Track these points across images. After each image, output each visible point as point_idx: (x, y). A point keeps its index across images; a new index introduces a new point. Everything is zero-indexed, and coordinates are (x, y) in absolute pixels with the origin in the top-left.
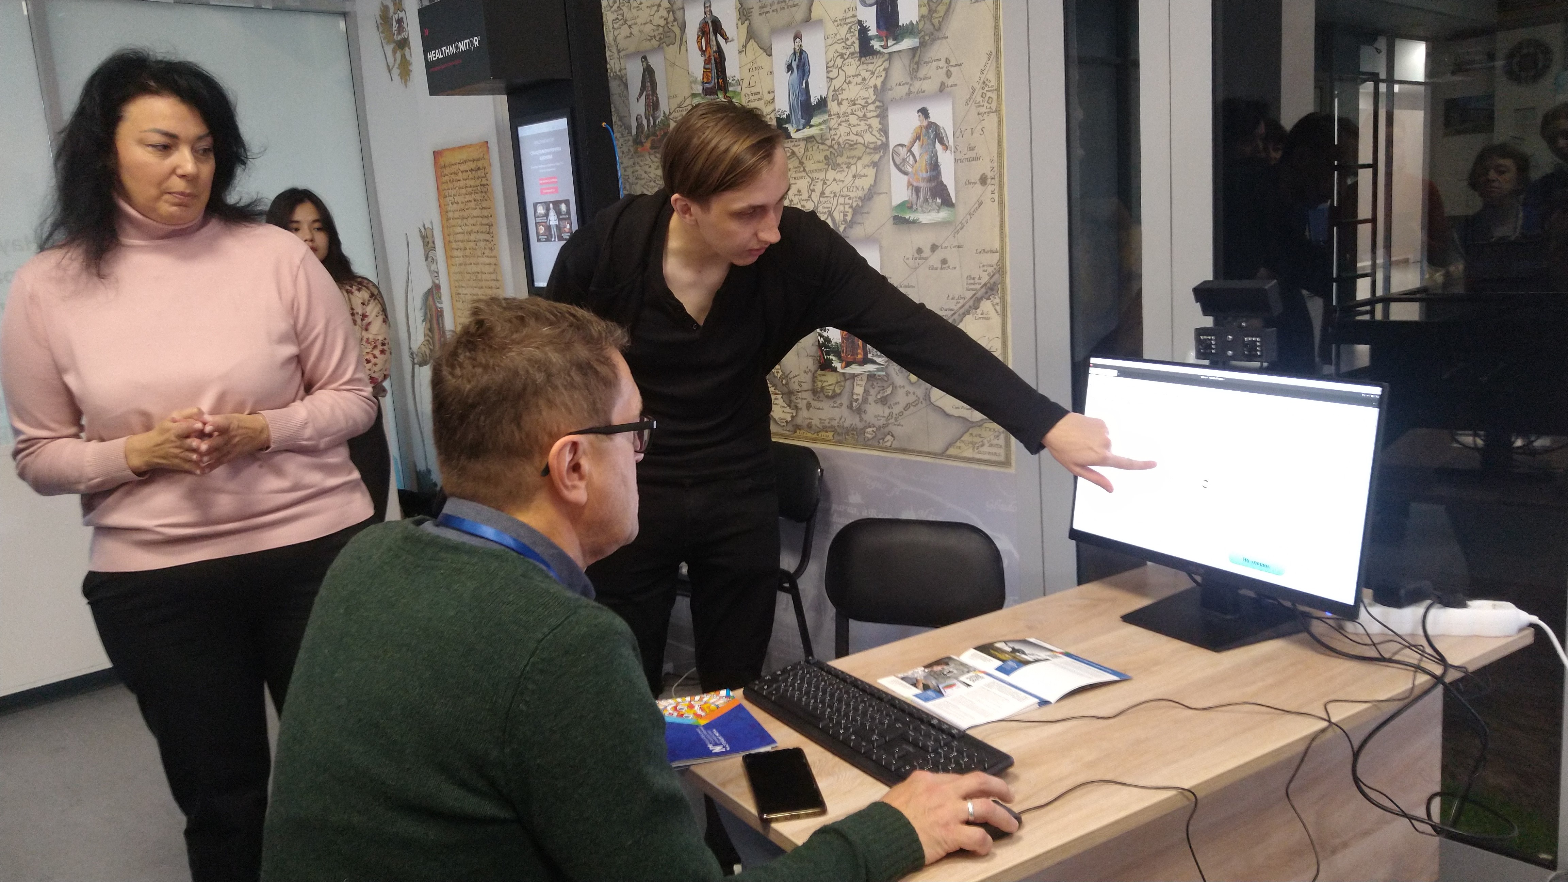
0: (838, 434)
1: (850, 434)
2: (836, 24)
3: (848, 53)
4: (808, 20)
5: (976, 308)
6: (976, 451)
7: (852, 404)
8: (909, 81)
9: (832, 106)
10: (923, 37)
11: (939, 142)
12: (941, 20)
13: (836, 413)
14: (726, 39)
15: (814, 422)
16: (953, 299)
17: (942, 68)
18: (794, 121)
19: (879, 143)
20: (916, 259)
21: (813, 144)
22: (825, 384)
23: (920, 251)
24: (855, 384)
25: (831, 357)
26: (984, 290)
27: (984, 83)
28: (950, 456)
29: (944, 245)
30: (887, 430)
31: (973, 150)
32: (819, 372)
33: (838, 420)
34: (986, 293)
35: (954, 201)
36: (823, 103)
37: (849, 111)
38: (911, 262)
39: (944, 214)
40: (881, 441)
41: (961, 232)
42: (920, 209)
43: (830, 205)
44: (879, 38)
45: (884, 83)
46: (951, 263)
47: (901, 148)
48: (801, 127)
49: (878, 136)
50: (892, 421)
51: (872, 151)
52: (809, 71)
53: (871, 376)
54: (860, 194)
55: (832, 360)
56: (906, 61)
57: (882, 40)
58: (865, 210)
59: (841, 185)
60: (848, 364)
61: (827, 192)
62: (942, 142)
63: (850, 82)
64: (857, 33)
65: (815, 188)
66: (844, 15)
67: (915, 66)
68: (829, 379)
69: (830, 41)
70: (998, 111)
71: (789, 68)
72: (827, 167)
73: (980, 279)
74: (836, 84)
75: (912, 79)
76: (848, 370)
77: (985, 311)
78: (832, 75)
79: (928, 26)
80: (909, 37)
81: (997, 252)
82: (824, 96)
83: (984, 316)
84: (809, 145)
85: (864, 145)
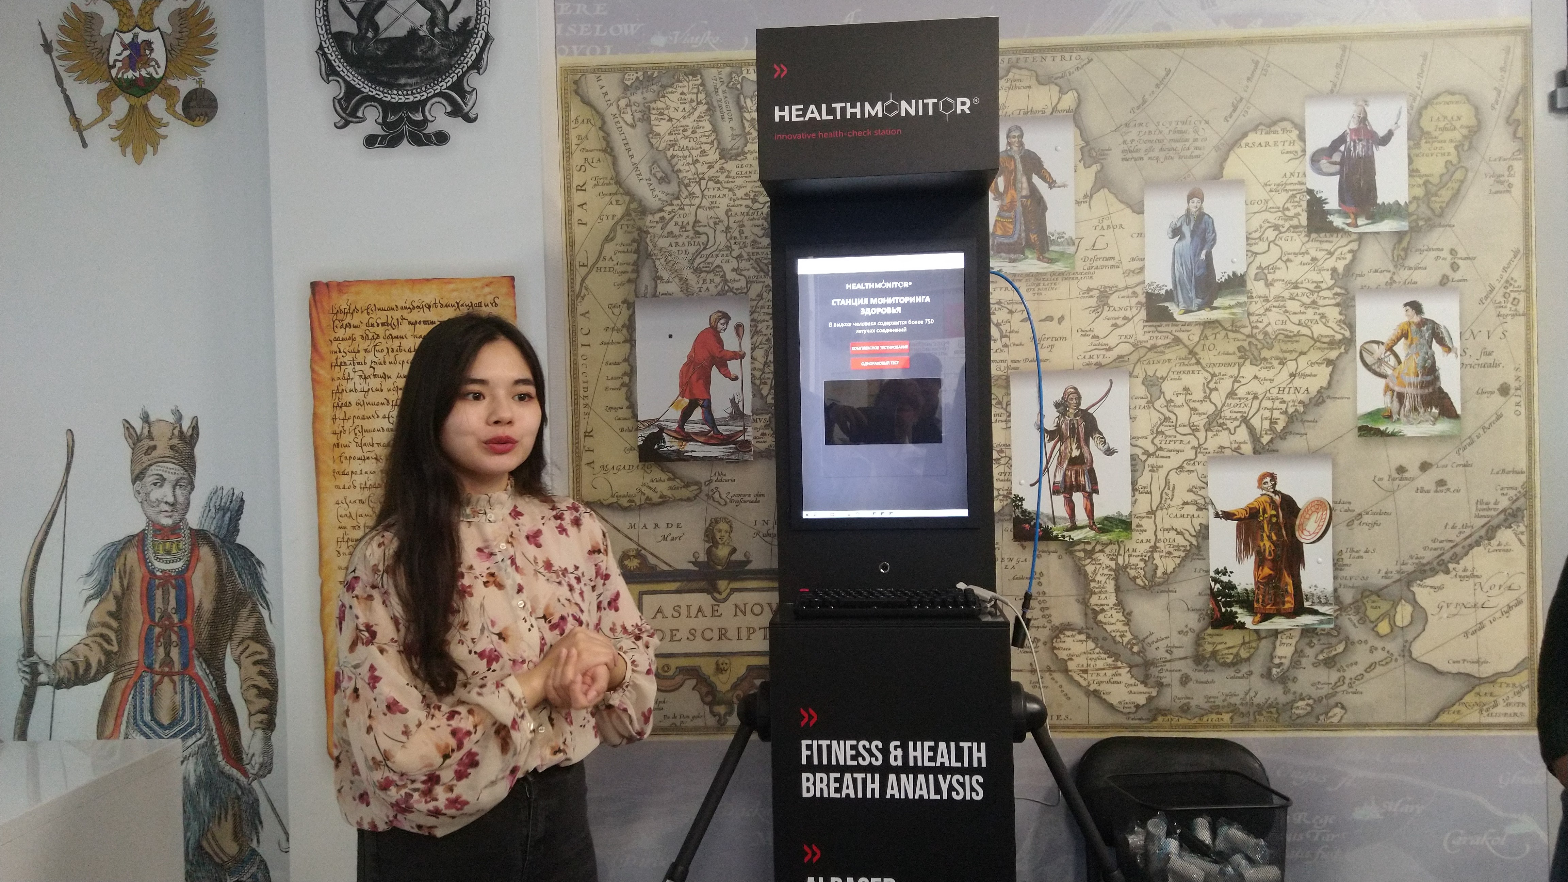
0: (1242, 715)
1: (1264, 713)
2: (1268, 188)
3: (1287, 225)
4: (1216, 176)
5: (1490, 539)
6: (1485, 714)
7: (1269, 671)
8: (1392, 268)
9: (1257, 287)
10: (1416, 221)
11: (1438, 342)
12: (1444, 205)
13: (1239, 687)
14: (1052, 184)
15: (1193, 703)
16: (1453, 527)
17: (1444, 259)
18: (1181, 299)
19: (1339, 337)
20: (1394, 479)
21: (1216, 331)
22: (1219, 647)
23: (1401, 470)
24: (1278, 643)
25: (1234, 609)
26: (1502, 516)
27: (1507, 281)
28: (1441, 725)
29: (1444, 462)
30: (1333, 701)
31: (1490, 354)
32: (1210, 631)
33: (1242, 695)
34: (1506, 520)
35: (1459, 412)
36: (1236, 283)
37: (1286, 294)
38: (1385, 483)
39: (1443, 426)
40: (1321, 718)
41: (1468, 448)
42: (1403, 419)
43: (1246, 409)
44: (1342, 213)
45: (1348, 268)
46: (1451, 485)
47: (1375, 346)
48: (1195, 308)
49: (1337, 328)
50: (1345, 687)
51: (1325, 346)
52: (1214, 240)
53: (1307, 632)
54: (1302, 397)
55: (1236, 613)
56: (1389, 247)
57: (1348, 217)
58: (1310, 417)
59: (1268, 385)
60: (1266, 617)
61: (1241, 392)
62: (1441, 342)
63: (1289, 260)
64: (1304, 204)
65: (1219, 386)
66: (1284, 180)
67: (1402, 253)
68: (1230, 639)
69: (1256, 208)
70: (1527, 315)
71: (1176, 232)
72: (1242, 361)
73: (1496, 503)
74: (1264, 260)
75: (1396, 266)
76: (1266, 626)
77: (1504, 543)
78: (1255, 249)
79: (1424, 210)
80: (1392, 218)
81: (1522, 472)
82: (1240, 271)
83: (1502, 547)
84: (1208, 332)
85: (1312, 338)
